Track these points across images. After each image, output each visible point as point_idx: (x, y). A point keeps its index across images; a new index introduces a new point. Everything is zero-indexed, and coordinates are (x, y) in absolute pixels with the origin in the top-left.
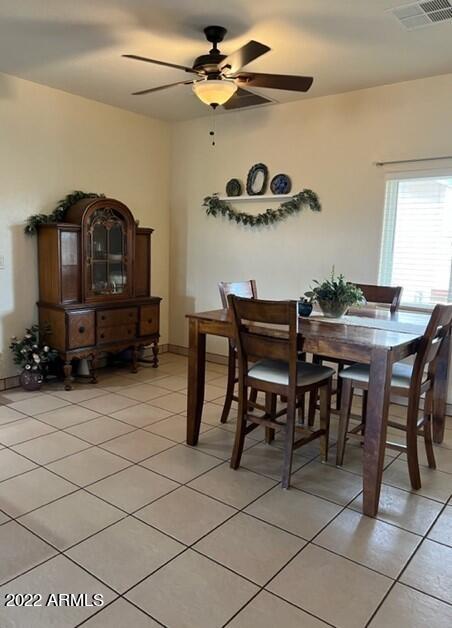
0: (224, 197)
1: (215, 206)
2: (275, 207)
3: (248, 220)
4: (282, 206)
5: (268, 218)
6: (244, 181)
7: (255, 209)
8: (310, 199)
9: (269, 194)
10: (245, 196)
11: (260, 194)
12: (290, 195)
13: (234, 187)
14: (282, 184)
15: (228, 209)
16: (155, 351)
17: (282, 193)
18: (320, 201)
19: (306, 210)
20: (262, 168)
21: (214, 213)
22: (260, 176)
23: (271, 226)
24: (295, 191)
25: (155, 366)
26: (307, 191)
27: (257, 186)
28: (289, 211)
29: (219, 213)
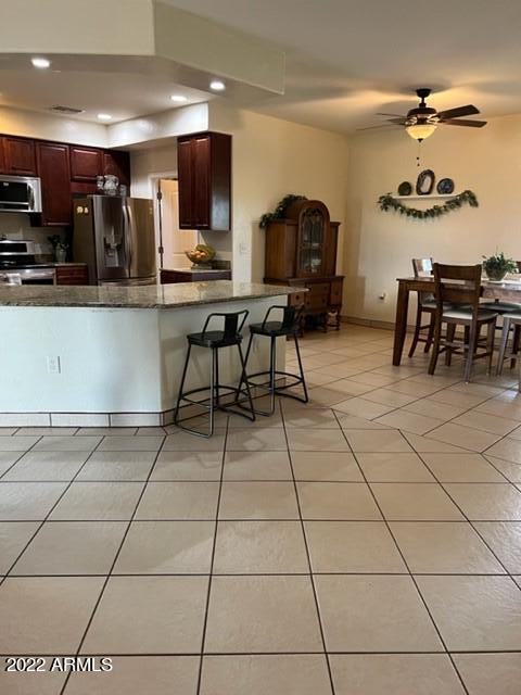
0: (396, 196)
1: (387, 203)
2: (441, 203)
3: (418, 214)
4: (447, 203)
5: (434, 212)
6: (414, 184)
7: (424, 205)
8: (470, 198)
9: (435, 194)
10: (414, 195)
11: (428, 193)
12: (453, 194)
13: (405, 189)
14: (447, 186)
15: (399, 205)
16: (338, 317)
17: (446, 192)
18: (478, 200)
19: (466, 207)
20: (430, 173)
21: (386, 209)
22: (428, 180)
23: (436, 218)
24: (457, 192)
25: (338, 329)
26: (468, 192)
27: (425, 187)
28: (452, 207)
29: (391, 209)
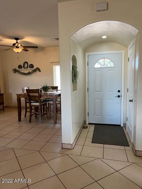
0: (18, 69)
1: (15, 71)
2: (31, 71)
3: (24, 74)
4: (32, 71)
5: (29, 74)
6: (22, 65)
7: (26, 71)
8: (38, 69)
9: (29, 68)
10: (23, 69)
11: (27, 68)
12: (34, 69)
13: (20, 67)
14: (32, 66)
15: (19, 71)
16: (3, 107)
17: (32, 68)
18: (41, 70)
19: (38, 72)
20: (27, 62)
21: (15, 73)
22: (26, 64)
23: (30, 75)
24: (35, 68)
25: (4, 111)
26: (37, 68)
27: (26, 66)
28: (34, 72)
29: (17, 73)
